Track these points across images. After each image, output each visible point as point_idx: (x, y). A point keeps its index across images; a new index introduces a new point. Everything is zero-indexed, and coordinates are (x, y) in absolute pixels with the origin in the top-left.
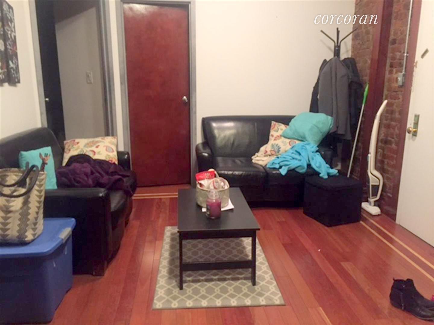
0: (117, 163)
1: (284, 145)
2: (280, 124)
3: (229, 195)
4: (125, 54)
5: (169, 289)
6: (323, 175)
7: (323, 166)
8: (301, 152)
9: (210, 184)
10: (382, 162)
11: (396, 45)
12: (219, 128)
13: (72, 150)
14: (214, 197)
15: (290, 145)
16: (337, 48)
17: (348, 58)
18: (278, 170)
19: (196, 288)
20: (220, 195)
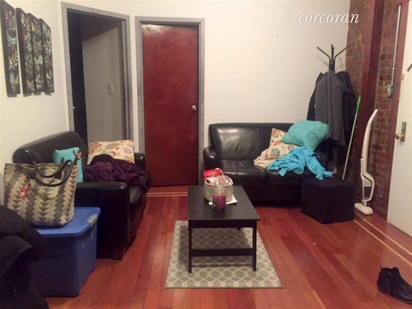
0: (134, 162)
1: (284, 150)
2: (280, 131)
3: (232, 191)
4: (142, 68)
5: (179, 272)
6: (319, 177)
7: (318, 169)
8: (298, 156)
9: (216, 181)
10: (374, 166)
11: (386, 60)
12: (225, 134)
13: (95, 151)
14: (220, 192)
15: (289, 149)
16: (332, 63)
17: (342, 72)
18: (278, 172)
19: (203, 272)
20: (225, 190)
